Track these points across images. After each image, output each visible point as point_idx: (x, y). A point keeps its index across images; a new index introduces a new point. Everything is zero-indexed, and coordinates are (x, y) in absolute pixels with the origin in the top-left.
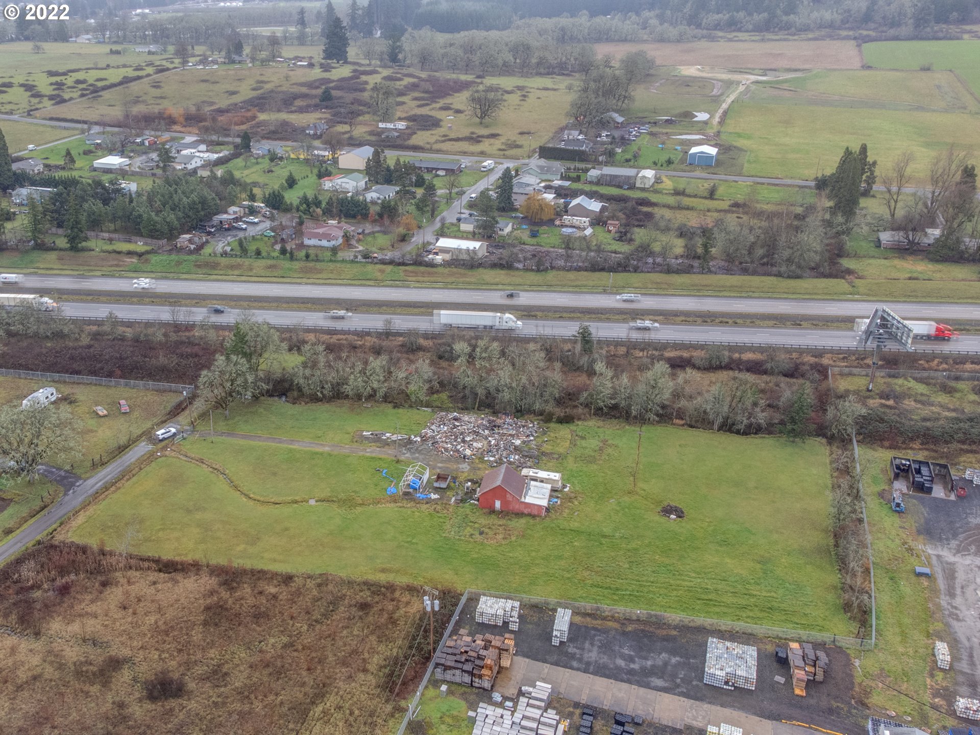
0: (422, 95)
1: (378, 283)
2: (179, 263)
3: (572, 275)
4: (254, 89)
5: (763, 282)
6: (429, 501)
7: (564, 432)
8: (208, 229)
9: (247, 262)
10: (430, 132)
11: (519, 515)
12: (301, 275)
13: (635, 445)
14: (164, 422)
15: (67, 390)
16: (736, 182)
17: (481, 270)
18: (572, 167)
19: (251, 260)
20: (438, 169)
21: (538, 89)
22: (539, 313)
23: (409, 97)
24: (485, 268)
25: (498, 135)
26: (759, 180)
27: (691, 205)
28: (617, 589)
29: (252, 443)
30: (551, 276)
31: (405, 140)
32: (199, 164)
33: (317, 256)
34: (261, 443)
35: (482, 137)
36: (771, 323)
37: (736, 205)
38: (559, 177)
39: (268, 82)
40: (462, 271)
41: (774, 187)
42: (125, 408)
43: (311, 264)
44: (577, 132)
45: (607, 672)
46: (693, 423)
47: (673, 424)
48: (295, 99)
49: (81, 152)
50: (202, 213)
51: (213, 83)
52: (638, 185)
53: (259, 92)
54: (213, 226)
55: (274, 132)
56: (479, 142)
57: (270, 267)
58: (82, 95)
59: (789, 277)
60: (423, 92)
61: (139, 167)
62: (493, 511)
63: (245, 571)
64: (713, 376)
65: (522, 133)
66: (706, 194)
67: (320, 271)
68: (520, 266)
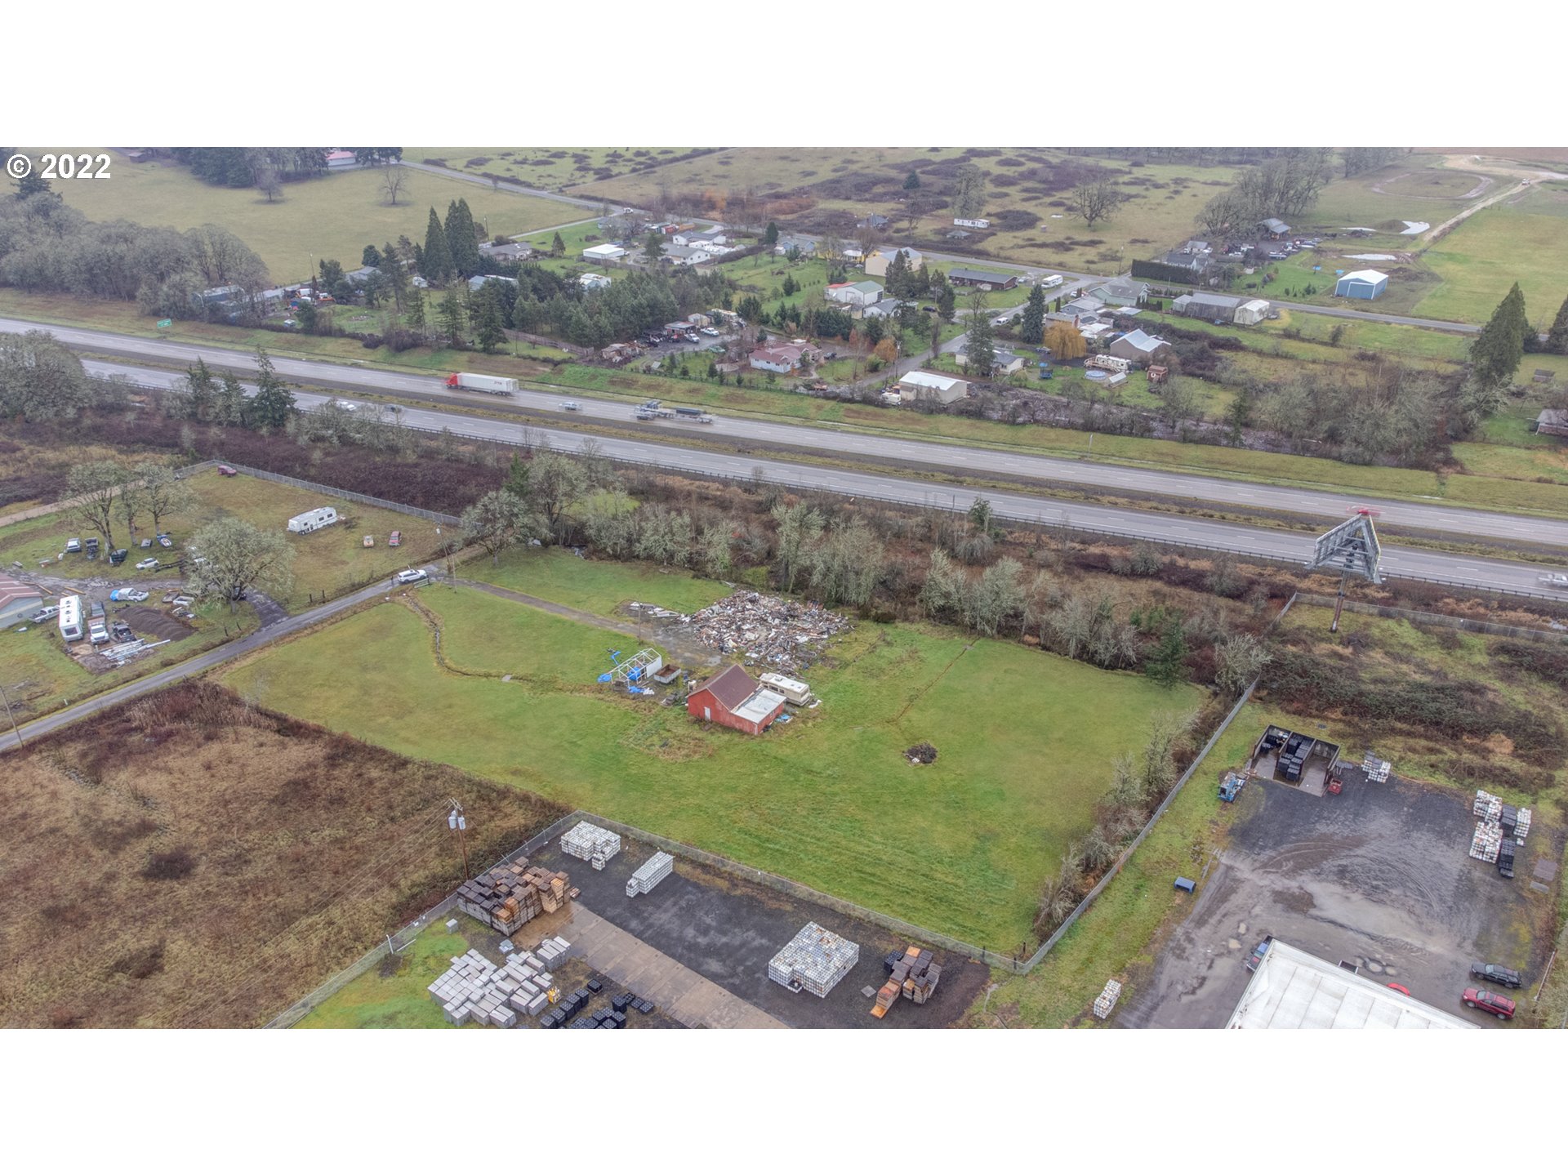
0: (1037, 185)
1: (807, 422)
2: (594, 377)
3: (1052, 434)
4: (835, 171)
5: (1310, 466)
6: (639, 697)
7: (872, 632)
8: (652, 339)
9: (668, 381)
10: (1012, 234)
11: (728, 729)
12: (721, 404)
13: (947, 661)
14: (425, 562)
15: (356, 511)
16: (1388, 323)
17: (943, 417)
18: (1164, 290)
19: (674, 380)
20: (982, 282)
21: (1205, 183)
22: (969, 480)
23: (1018, 187)
24: (948, 414)
25: (1101, 242)
26: (1425, 323)
27: (1292, 351)
28: (768, 840)
29: (499, 599)
30: (1025, 433)
31: (974, 242)
32: (704, 258)
33: (750, 382)
34: (508, 601)
35: (1077, 243)
36: (1271, 523)
37: (1363, 357)
38: (1134, 303)
39: (857, 162)
40: (916, 416)
41: (1441, 335)
42: (394, 541)
43: (740, 392)
44: (1205, 244)
45: (663, 941)
46: (1048, 644)
47: (1020, 642)
48: (875, 184)
49: (583, 237)
50: (650, 319)
51: (793, 161)
52: (1236, 321)
53: (840, 174)
54: (659, 336)
55: (819, 225)
56: (1068, 249)
57: (694, 391)
58: (634, 170)
59: (1352, 462)
60: (1040, 182)
61: (635, 261)
62: (700, 720)
63: (365, 746)
64: (1130, 585)
65: (1134, 241)
66: (1326, 339)
67: (746, 401)
68: (996, 416)
